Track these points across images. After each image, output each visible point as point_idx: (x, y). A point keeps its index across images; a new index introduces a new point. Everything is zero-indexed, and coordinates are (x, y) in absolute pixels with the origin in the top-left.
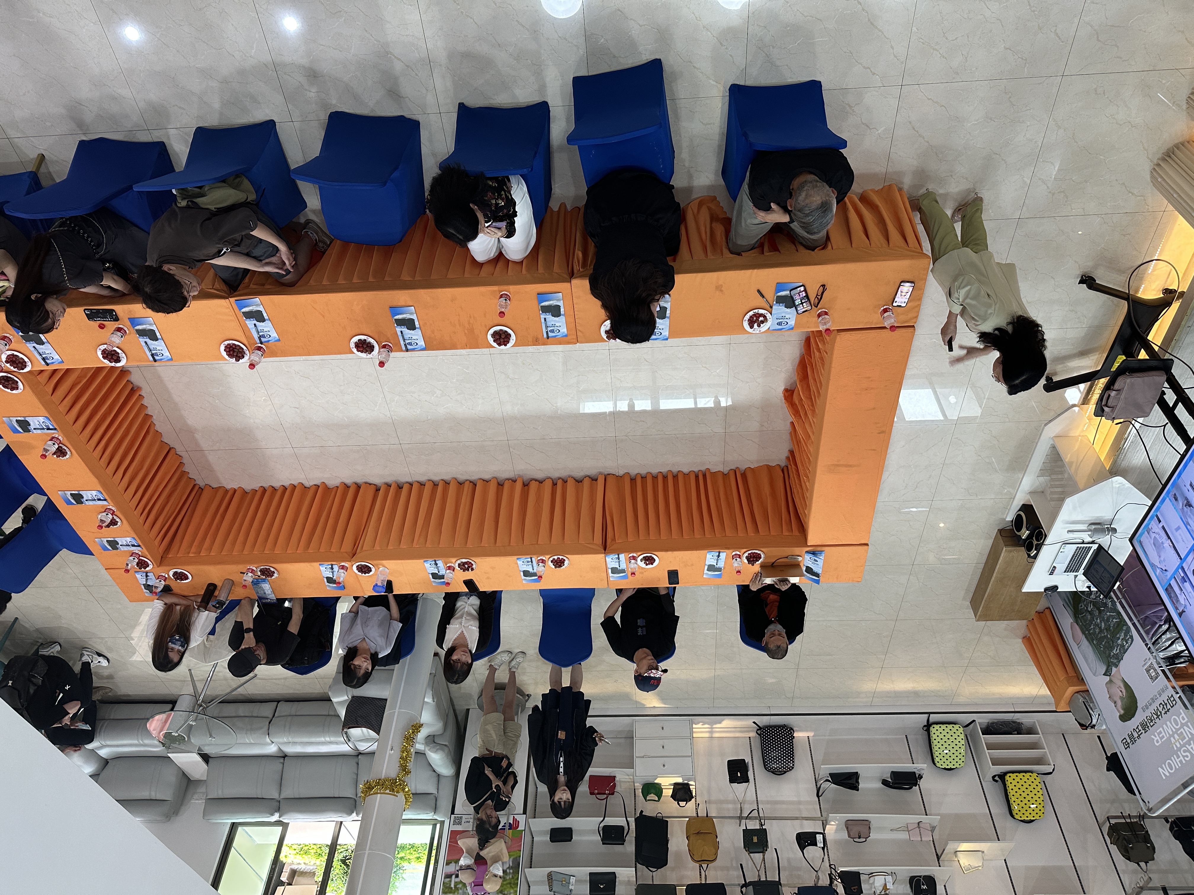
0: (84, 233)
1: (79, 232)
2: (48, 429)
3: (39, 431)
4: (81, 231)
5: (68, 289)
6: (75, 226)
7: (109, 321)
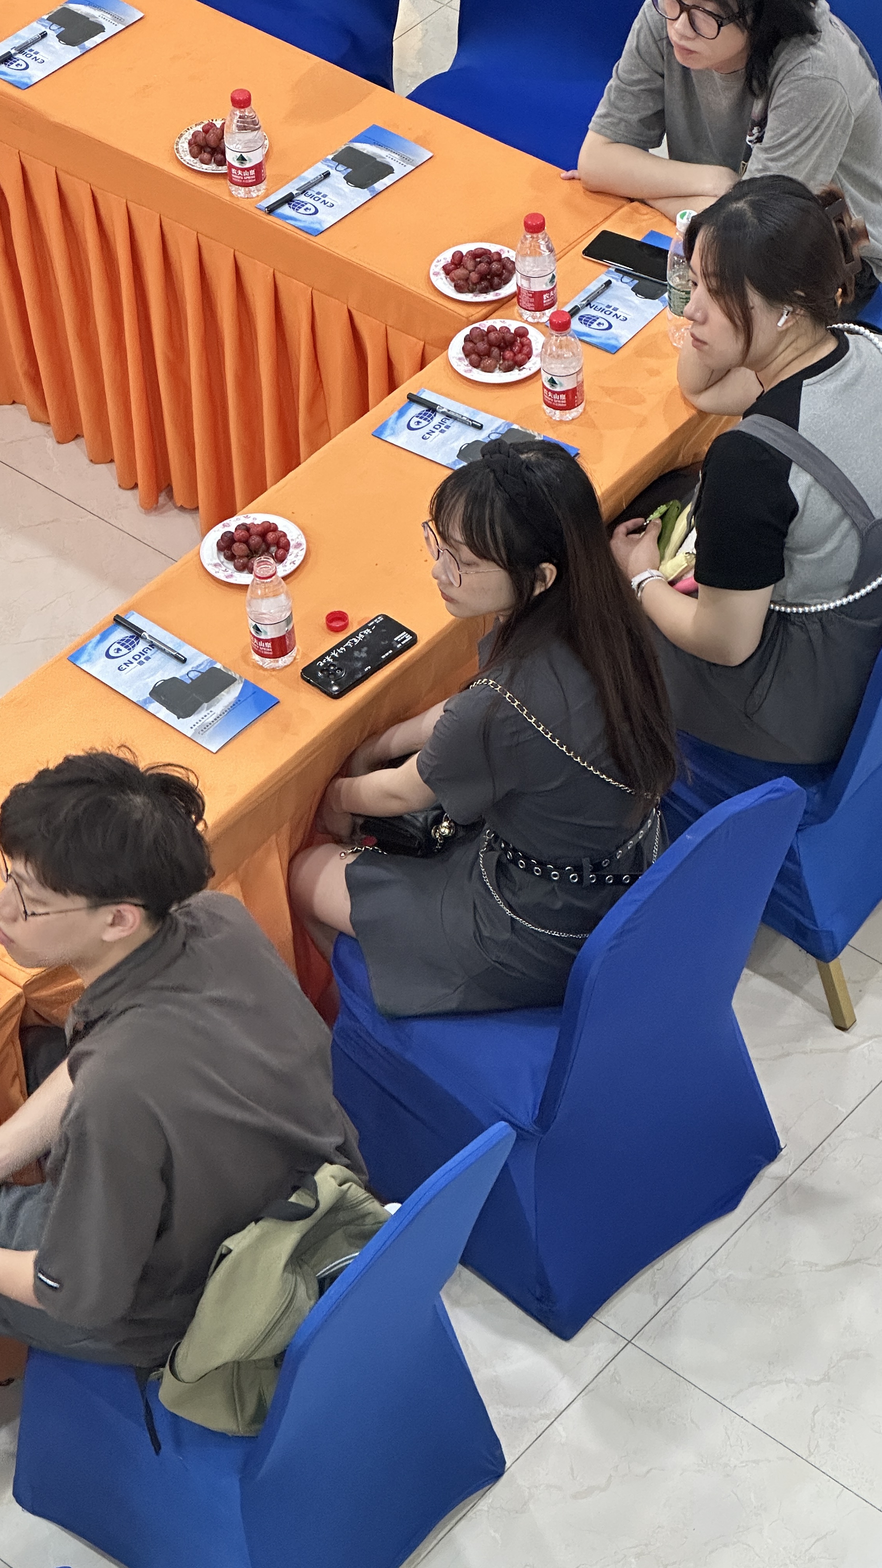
0: (564, 876)
1: (578, 869)
2: (289, 200)
3: (311, 174)
4: (574, 878)
5: (486, 669)
6: (601, 880)
7: (328, 653)
